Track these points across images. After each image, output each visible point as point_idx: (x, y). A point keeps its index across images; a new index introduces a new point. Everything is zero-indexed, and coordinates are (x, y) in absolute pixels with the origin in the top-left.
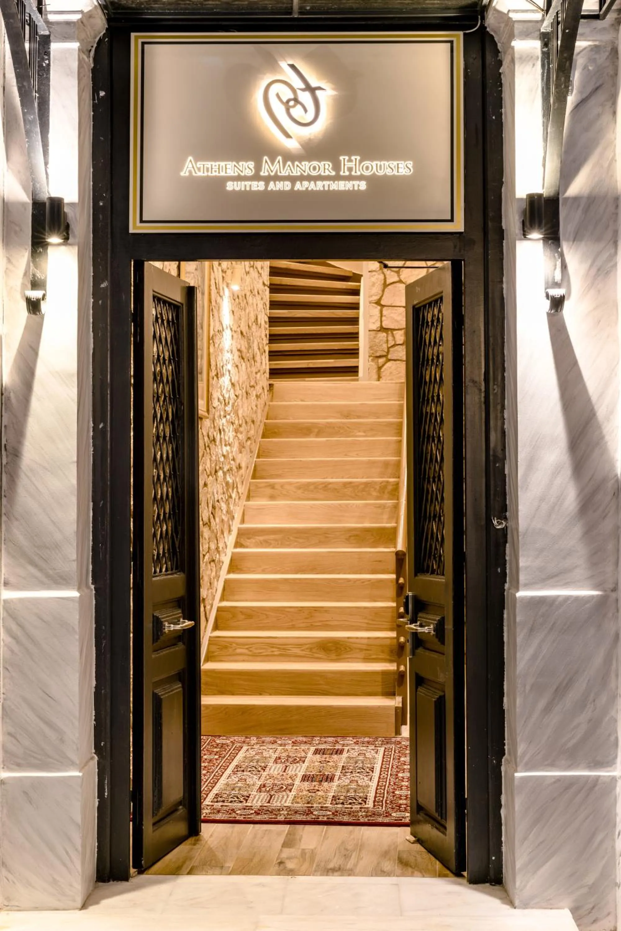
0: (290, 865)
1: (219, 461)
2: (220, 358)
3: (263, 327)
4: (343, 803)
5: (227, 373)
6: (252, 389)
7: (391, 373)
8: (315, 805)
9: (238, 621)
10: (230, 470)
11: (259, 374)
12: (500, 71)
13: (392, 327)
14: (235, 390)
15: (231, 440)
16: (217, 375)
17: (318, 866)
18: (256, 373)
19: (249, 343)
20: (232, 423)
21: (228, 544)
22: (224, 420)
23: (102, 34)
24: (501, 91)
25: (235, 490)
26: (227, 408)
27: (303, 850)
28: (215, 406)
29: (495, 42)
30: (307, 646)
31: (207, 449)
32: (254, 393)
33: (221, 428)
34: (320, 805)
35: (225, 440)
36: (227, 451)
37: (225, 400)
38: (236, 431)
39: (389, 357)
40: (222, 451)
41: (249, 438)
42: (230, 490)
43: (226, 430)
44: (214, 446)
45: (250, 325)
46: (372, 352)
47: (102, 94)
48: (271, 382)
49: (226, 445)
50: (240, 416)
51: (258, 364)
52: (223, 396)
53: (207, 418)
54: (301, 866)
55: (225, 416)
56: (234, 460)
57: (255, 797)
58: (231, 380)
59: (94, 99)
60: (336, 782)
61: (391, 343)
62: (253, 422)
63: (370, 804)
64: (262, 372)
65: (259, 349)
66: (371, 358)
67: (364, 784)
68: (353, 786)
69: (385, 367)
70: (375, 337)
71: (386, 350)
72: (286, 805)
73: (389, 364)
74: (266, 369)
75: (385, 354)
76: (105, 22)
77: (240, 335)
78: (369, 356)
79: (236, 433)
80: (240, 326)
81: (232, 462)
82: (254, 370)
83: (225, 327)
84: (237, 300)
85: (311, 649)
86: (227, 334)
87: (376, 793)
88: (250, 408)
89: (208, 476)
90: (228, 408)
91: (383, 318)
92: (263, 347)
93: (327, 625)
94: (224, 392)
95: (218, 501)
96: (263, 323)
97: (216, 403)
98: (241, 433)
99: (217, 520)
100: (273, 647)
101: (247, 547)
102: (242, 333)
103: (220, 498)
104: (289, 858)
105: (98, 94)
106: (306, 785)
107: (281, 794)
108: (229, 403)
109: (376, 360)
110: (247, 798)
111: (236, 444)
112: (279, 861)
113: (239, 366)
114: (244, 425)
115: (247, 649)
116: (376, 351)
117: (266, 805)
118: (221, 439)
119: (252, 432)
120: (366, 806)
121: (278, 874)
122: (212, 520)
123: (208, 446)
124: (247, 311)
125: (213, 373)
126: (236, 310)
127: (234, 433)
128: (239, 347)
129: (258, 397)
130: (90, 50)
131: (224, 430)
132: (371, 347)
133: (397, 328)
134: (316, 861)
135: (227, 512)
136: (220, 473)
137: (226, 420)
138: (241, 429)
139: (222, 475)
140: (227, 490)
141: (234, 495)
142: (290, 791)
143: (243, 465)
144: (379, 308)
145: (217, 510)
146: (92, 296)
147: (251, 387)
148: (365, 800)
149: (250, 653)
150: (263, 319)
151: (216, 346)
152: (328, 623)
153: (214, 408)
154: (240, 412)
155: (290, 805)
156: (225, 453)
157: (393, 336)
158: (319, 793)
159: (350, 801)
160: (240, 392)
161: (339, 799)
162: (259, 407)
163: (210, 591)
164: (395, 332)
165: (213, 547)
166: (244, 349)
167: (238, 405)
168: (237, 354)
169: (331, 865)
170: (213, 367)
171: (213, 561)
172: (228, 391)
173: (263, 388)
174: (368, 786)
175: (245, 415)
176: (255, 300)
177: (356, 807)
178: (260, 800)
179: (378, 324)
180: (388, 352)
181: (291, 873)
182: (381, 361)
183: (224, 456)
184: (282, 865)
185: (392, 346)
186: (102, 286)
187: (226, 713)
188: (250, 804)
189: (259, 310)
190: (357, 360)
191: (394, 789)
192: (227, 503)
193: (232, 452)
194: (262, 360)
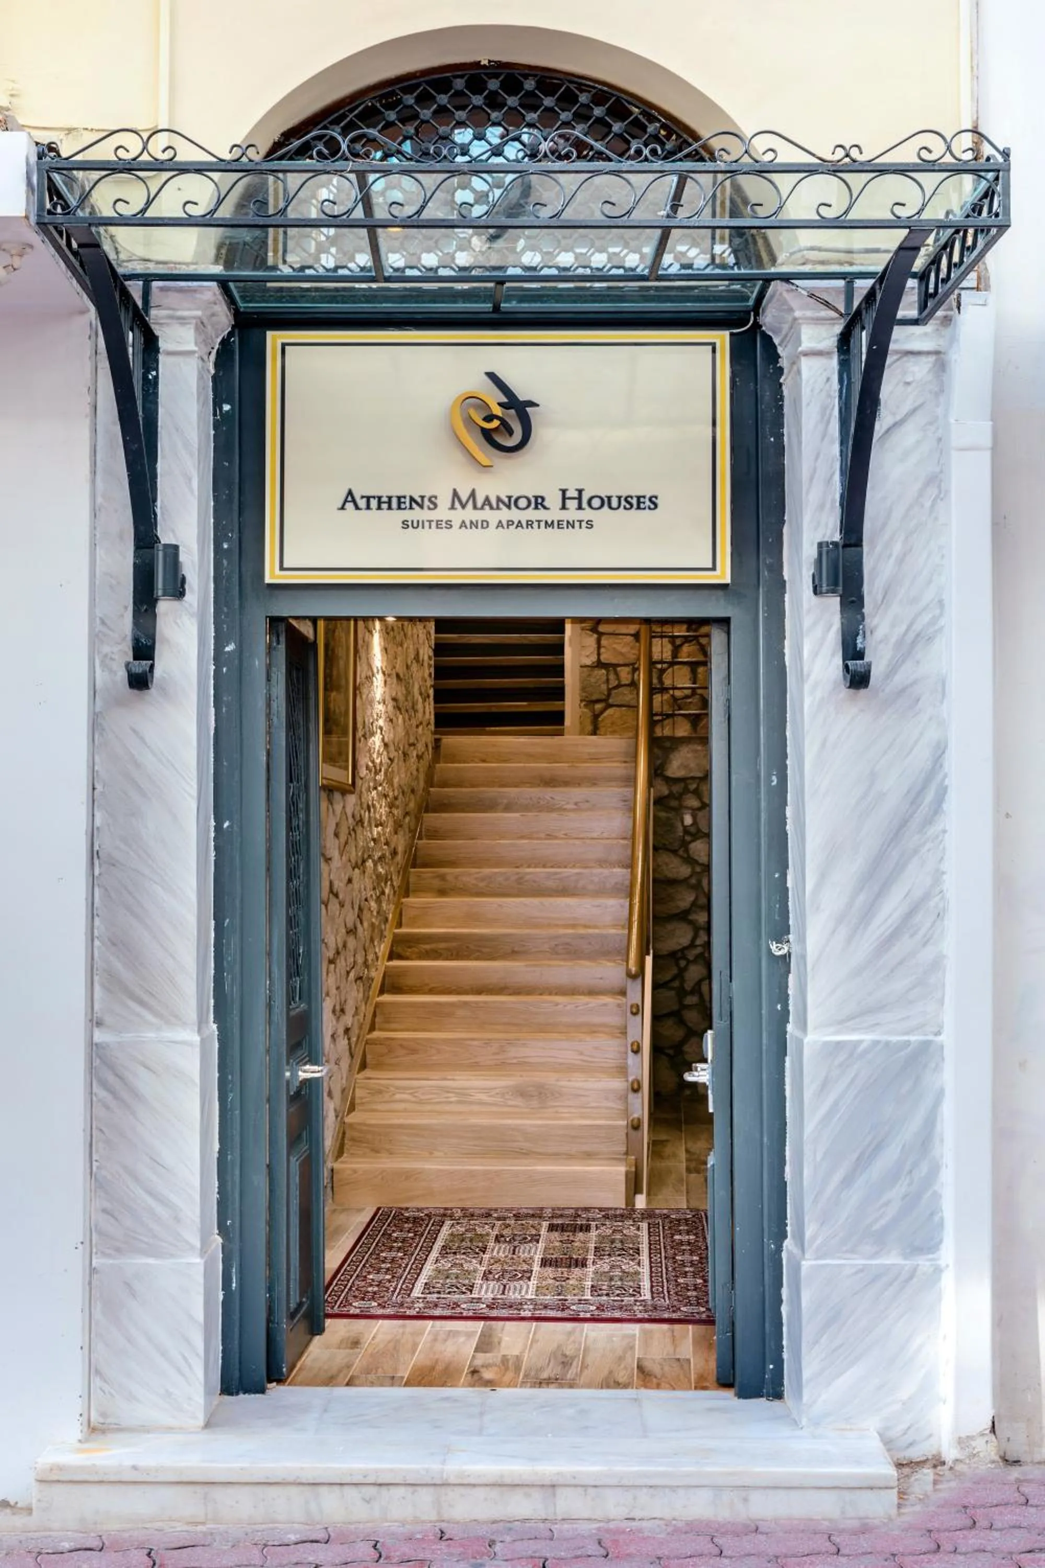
0: (487, 1375)
1: (368, 847)
2: (369, 713)
3: (426, 664)
4: (607, 1295)
5: (379, 731)
6: (412, 748)
7: (613, 723)
8: (569, 1297)
9: (397, 1057)
10: (381, 858)
11: (421, 728)
12: (781, 381)
13: (614, 661)
14: (388, 753)
15: (384, 818)
16: (364, 736)
17: (526, 1376)
18: (417, 726)
19: (407, 689)
20: (386, 796)
21: (380, 954)
22: (374, 793)
23: (226, 332)
24: (782, 406)
25: (389, 883)
26: (378, 777)
27: (504, 1356)
28: (362, 776)
29: (774, 344)
30: (497, 1091)
31: (352, 833)
32: (415, 754)
33: (370, 803)
34: (576, 1298)
35: (375, 818)
36: (378, 833)
37: (375, 767)
38: (391, 806)
39: (611, 701)
40: (371, 833)
41: (407, 814)
42: (383, 884)
43: (378, 806)
44: (360, 828)
45: (409, 663)
46: (584, 694)
47: (227, 407)
48: (438, 736)
49: (377, 826)
50: (396, 785)
51: (420, 715)
52: (373, 762)
53: (353, 793)
54: (504, 1375)
55: (375, 788)
56: (387, 844)
57: (481, 1287)
58: (383, 740)
59: (215, 414)
60: (591, 1269)
61: (613, 683)
62: (413, 791)
63: (646, 1295)
64: (424, 724)
65: (421, 694)
66: (584, 703)
67: (631, 1270)
68: (617, 1272)
69: (605, 714)
70: (589, 675)
71: (606, 693)
72: (529, 1297)
73: (610, 711)
74: (429, 720)
75: (604, 697)
76: (231, 318)
77: (395, 680)
78: (581, 701)
79: (390, 808)
80: (394, 667)
81: (385, 847)
82: (414, 722)
83: (375, 671)
84: (392, 633)
85: (503, 1095)
86: (379, 680)
87: (652, 1282)
88: (409, 774)
89: (353, 869)
90: (380, 777)
91: (602, 650)
92: (426, 691)
93: (525, 1062)
94: (375, 756)
95: (366, 900)
96: (426, 658)
97: (363, 772)
98: (397, 807)
99: (366, 924)
100: (448, 1092)
101: (407, 958)
102: (398, 676)
103: (369, 895)
104: (486, 1366)
105: (221, 409)
106: (549, 1271)
107: (517, 1284)
108: (380, 770)
109: (591, 706)
110: (471, 1288)
111: (391, 823)
112: (472, 1369)
113: (394, 719)
114: (401, 796)
115: (411, 1094)
116: (591, 694)
117: (499, 1297)
118: (370, 817)
119: (412, 805)
120: (642, 1298)
121: (472, 1385)
122: (359, 925)
123: (354, 830)
124: (405, 646)
125: (360, 733)
126: (389, 647)
127: (387, 809)
128: (394, 694)
129: (419, 757)
130: (210, 353)
131: (374, 806)
132: (583, 689)
133: (621, 662)
134: (523, 1368)
135: (378, 913)
136: (370, 863)
137: (377, 793)
138: (397, 803)
139: (372, 865)
140: (378, 884)
141: (387, 891)
142: (529, 1279)
143: (400, 849)
144: (595, 636)
145: (365, 912)
146: (212, 662)
147: (410, 745)
148: (638, 1290)
149: (414, 1099)
150: (426, 652)
151: (364, 697)
152: (526, 1060)
153: (362, 779)
154: (396, 780)
155: (533, 1297)
156: (375, 836)
157: (616, 674)
158: (571, 1282)
159: (618, 1292)
160: (396, 754)
161: (600, 1289)
162: (421, 770)
163: (356, 1018)
164: (619, 669)
165: (360, 960)
166: (401, 698)
167: (393, 771)
168: (391, 704)
169: (545, 1375)
170: (359, 726)
171: (361, 978)
172: (379, 754)
173: (427, 746)
174: (637, 1273)
175: (402, 783)
176: (415, 631)
177: (628, 1300)
178: (490, 1291)
179: (594, 658)
180: (609, 695)
181: (490, 1384)
182: (598, 707)
183: (374, 840)
184: (476, 1375)
185: (615, 688)
186: (227, 649)
187: (382, 1179)
188: (476, 1296)
189: (421, 641)
190: (561, 703)
191: (676, 1276)
192: (378, 900)
193: (384, 834)
194: (424, 707)
